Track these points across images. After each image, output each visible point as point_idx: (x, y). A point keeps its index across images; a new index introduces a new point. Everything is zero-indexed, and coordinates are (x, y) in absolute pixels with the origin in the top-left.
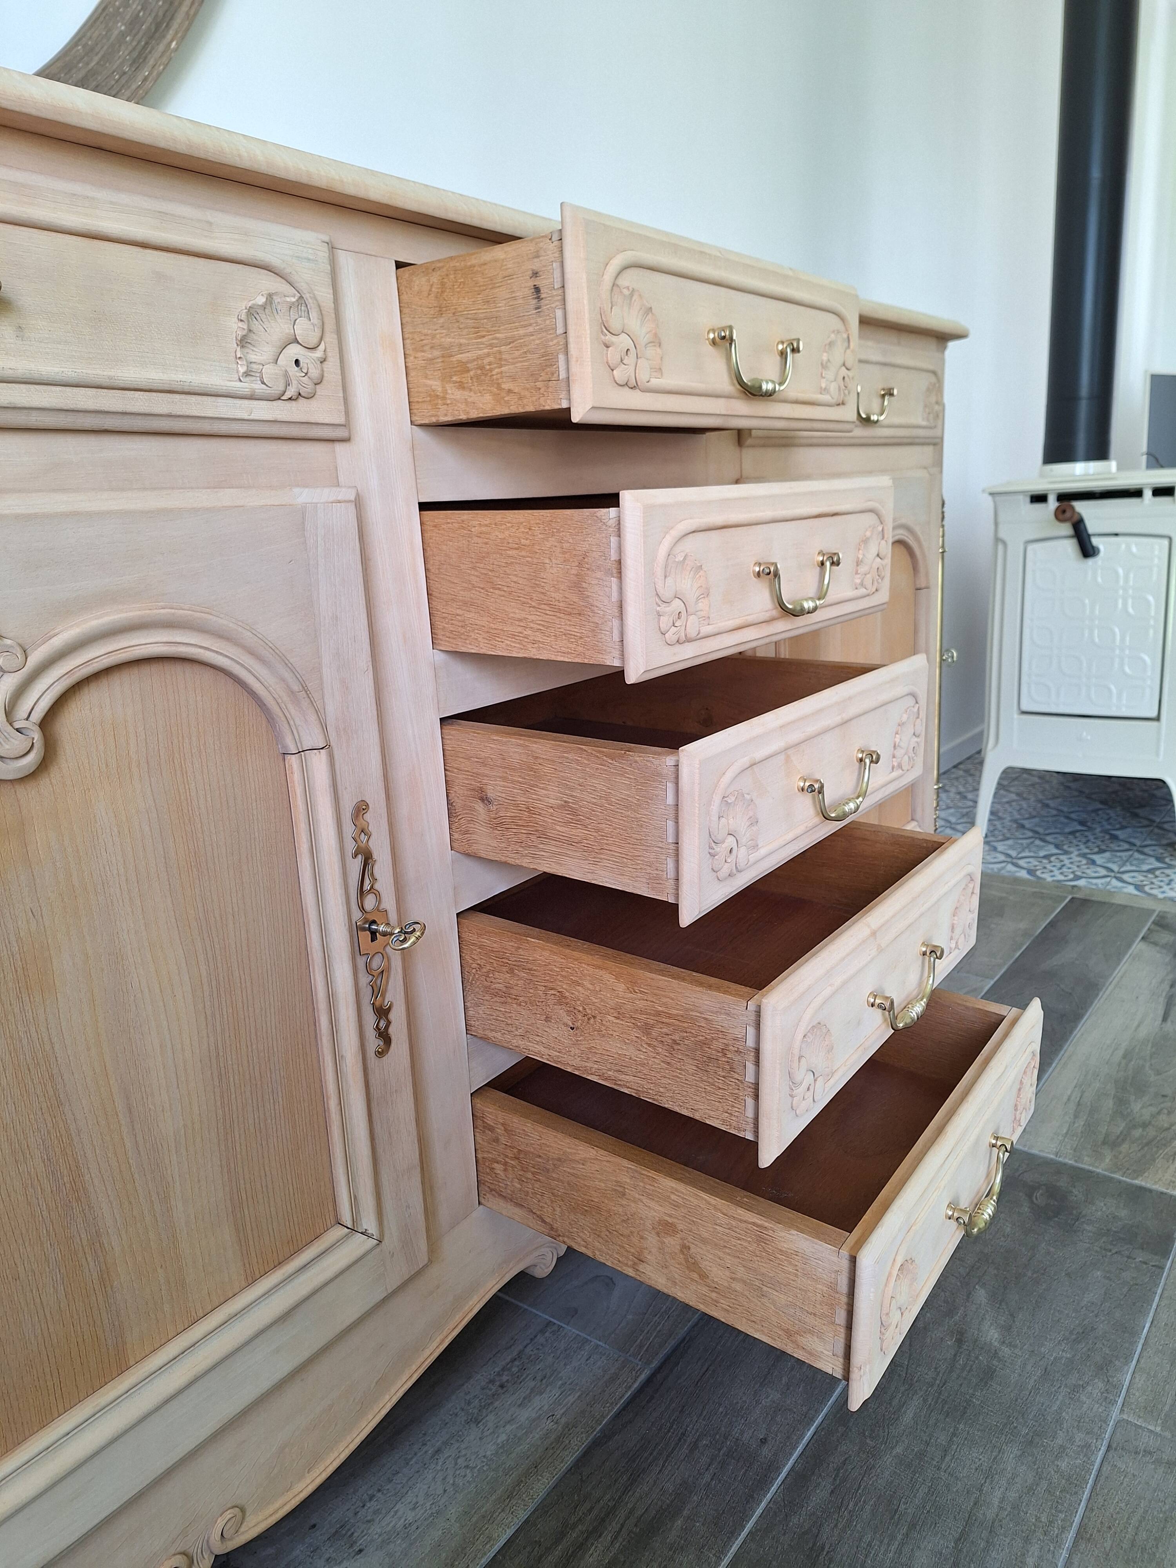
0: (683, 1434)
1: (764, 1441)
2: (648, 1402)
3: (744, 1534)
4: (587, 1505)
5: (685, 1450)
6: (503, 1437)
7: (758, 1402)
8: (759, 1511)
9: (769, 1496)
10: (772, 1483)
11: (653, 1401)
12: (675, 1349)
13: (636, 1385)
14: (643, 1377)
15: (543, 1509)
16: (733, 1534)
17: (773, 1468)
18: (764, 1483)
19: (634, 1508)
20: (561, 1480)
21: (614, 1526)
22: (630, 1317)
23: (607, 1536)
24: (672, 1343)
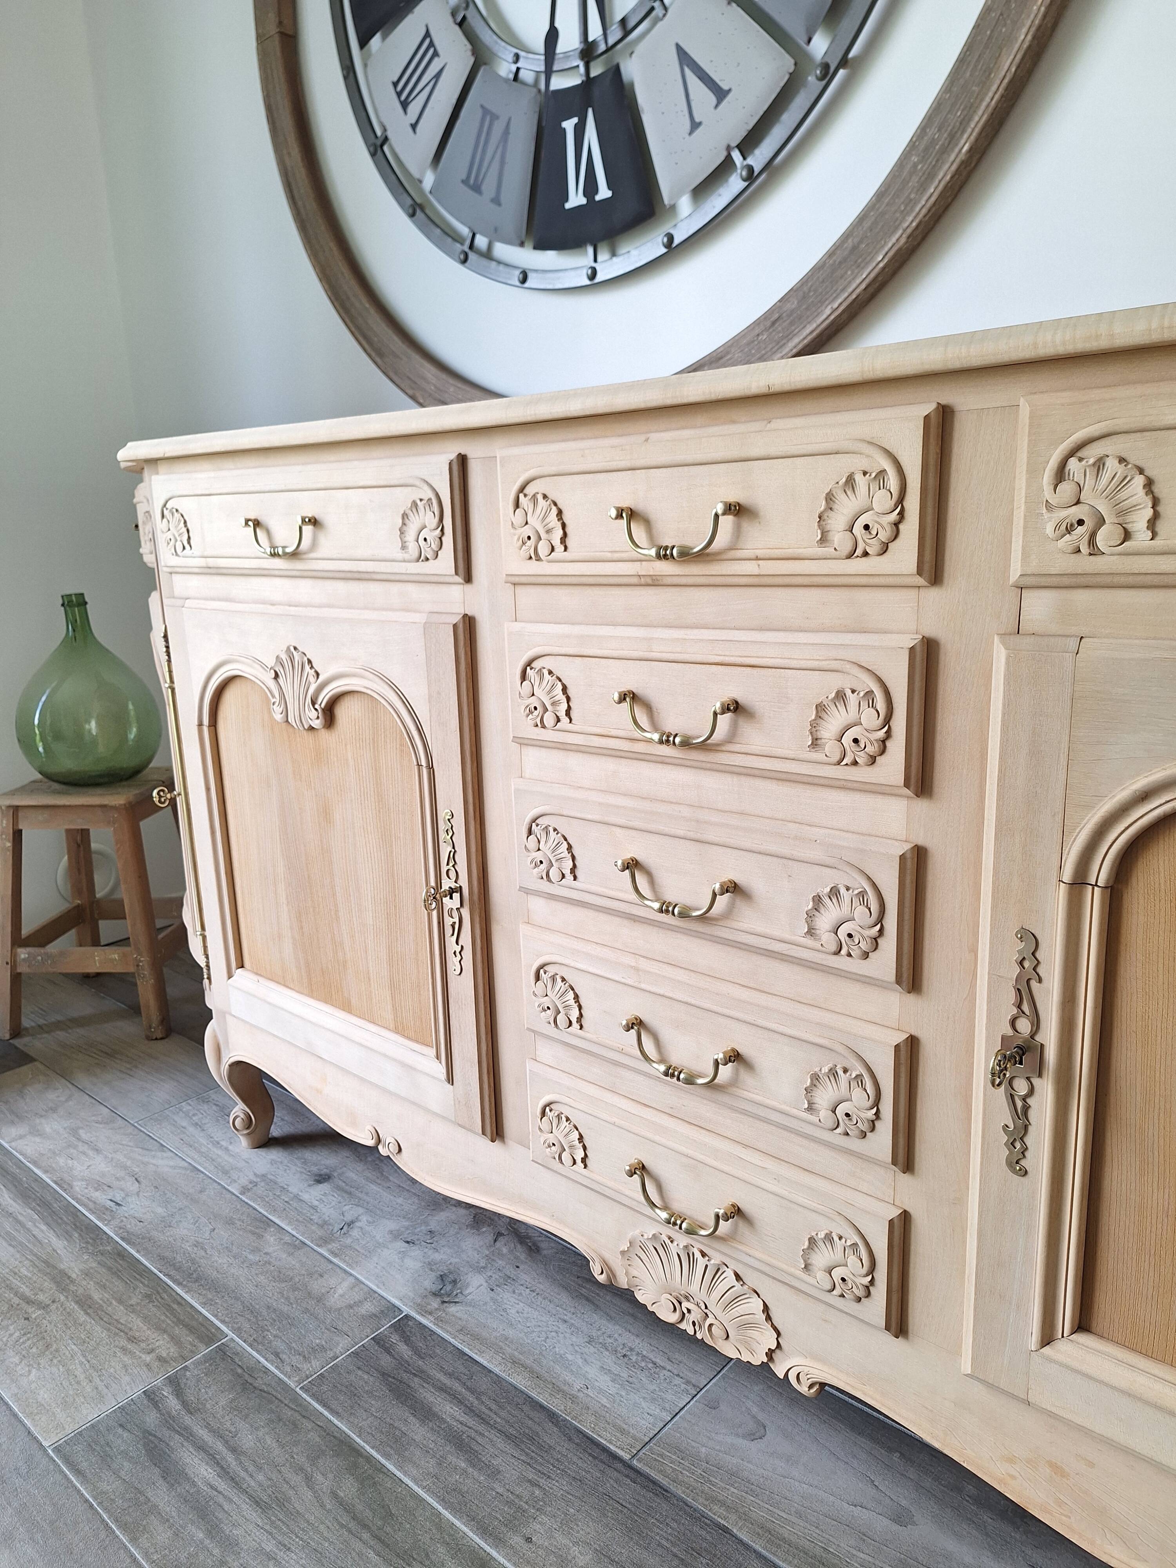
0: (549, 1477)
1: (529, 1540)
2: (590, 1454)
3: (440, 1508)
4: (494, 1407)
5: (531, 1476)
6: (570, 1357)
7: (576, 1543)
8: (457, 1523)
9: (471, 1534)
10: (482, 1538)
11: (590, 1458)
12: (654, 1482)
13: (612, 1448)
14: (620, 1453)
15: (498, 1380)
16: (442, 1501)
17: (498, 1541)
18: (484, 1531)
19: (483, 1435)
20: (522, 1392)
21: (471, 1422)
22: (703, 1450)
23: (464, 1418)
24: (665, 1482)
